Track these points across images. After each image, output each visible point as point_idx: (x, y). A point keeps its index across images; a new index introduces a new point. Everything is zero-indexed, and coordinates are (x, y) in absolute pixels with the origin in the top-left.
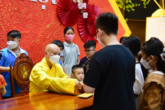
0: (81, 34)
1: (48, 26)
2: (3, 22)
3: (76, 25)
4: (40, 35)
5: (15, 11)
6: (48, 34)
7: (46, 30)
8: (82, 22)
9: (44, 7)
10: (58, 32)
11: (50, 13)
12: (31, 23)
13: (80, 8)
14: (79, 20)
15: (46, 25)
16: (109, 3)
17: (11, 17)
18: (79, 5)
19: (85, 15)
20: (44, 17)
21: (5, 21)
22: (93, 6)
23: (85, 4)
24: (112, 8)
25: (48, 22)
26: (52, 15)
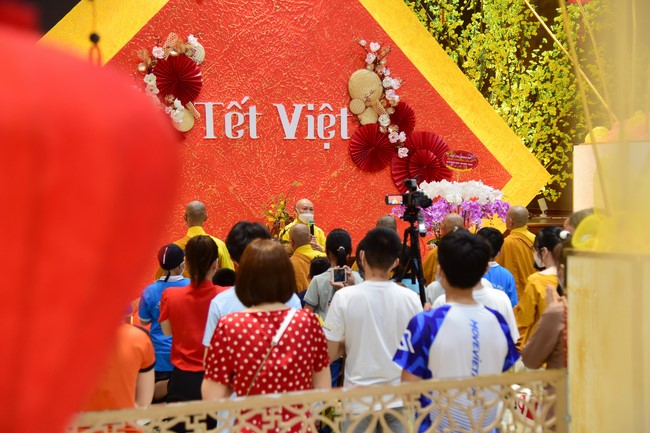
0: (398, 184)
1: (335, 174)
2: (266, 173)
3: (388, 168)
4: (321, 189)
5: (283, 156)
6: (334, 186)
7: (331, 181)
8: (400, 164)
9: (327, 146)
10: (352, 183)
11: (338, 153)
12: (306, 171)
13: (393, 141)
14: (394, 160)
15: (331, 172)
16: (465, 125)
17: (278, 164)
18: (390, 137)
19: (403, 152)
20: (328, 161)
21: (269, 170)
22: (424, 134)
23: (403, 134)
24: (472, 133)
25: (334, 168)
26: (343, 157)
